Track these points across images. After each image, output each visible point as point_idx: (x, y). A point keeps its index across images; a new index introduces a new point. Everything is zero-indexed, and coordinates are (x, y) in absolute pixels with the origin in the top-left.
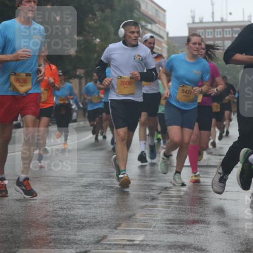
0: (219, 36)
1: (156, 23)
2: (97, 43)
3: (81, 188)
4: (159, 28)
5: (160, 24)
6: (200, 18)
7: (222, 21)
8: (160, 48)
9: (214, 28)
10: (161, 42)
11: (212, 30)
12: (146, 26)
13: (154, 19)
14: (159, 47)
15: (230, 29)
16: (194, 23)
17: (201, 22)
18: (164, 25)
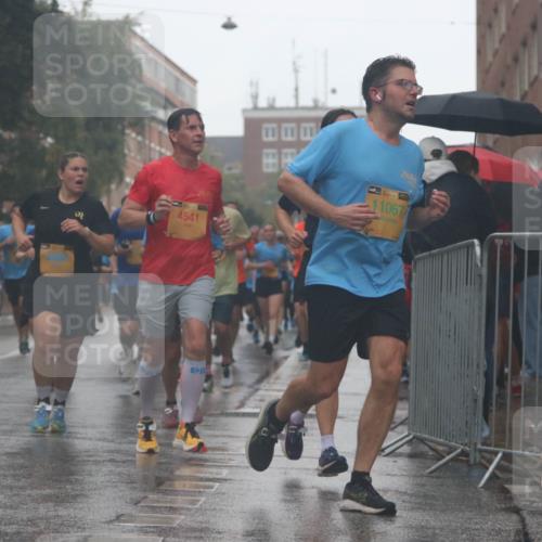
0: (308, 138)
2: (47, 145)
7: (315, 107)
9: (299, 121)
11: (294, 125)
12: (155, 111)
16: (256, 108)
17: (271, 107)
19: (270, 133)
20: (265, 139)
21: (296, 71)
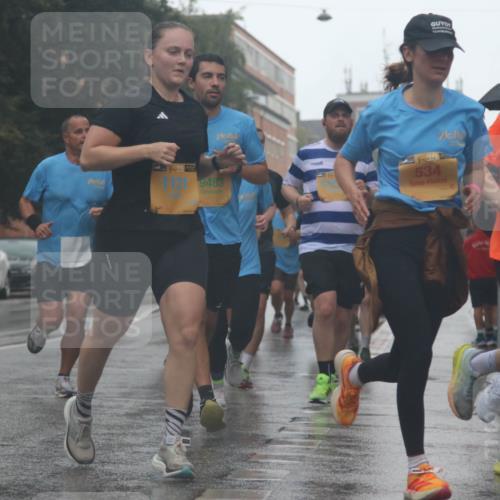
1: (274, 93)
3: (125, 418)
4: (282, 104)
5: (282, 96)
6: (361, 85)
8: (283, 144)
10: (285, 131)
12: (257, 98)
13: (271, 85)
14: (282, 140)
16: (349, 93)
17: (364, 92)
18: (291, 98)
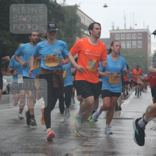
0: (129, 38)
6: (117, 27)
7: (131, 29)
9: (126, 33)
11: (124, 35)
12: (84, 31)
15: (136, 34)
17: (118, 30)
19: (118, 37)
20: (116, 39)
21: (125, 19)
